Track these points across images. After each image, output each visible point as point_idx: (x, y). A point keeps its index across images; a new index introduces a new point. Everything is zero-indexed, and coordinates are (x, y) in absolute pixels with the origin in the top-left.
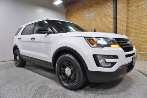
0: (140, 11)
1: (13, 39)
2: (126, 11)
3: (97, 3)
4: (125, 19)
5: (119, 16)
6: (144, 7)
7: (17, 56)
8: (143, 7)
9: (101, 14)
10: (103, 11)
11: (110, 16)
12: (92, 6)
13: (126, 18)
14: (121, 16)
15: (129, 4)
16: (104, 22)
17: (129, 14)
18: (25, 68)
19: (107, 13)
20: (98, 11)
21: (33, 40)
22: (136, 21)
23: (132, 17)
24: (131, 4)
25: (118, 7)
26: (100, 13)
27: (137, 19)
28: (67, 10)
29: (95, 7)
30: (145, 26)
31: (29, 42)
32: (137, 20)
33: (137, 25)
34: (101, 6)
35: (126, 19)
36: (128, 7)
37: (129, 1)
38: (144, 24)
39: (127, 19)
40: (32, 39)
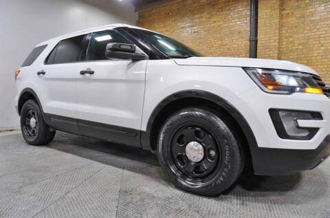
0: (308, 28)
1: (16, 75)
2: (278, 26)
3: (212, 4)
4: (275, 42)
5: (262, 36)
6: (315, 20)
7: (30, 117)
8: (313, 19)
9: (222, 29)
10: (225, 22)
11: (241, 34)
12: (201, 10)
13: (277, 41)
14: (267, 36)
15: (284, 12)
16: (227, 47)
17: (284, 32)
18: (51, 147)
19: (233, 29)
20: (214, 22)
21: (87, 75)
22: (297, 49)
23: (291, 40)
24: (288, 11)
25: (259, 15)
26: (220, 26)
27: (299, 44)
28: (140, 17)
29: (209, 13)
30: (315, 61)
31: (75, 80)
32: (301, 47)
33: (299, 56)
34: (222, 11)
35: (277, 44)
36: (281, 17)
37: (284, 4)
38: (314, 55)
39: (279, 42)
40: (83, 73)
